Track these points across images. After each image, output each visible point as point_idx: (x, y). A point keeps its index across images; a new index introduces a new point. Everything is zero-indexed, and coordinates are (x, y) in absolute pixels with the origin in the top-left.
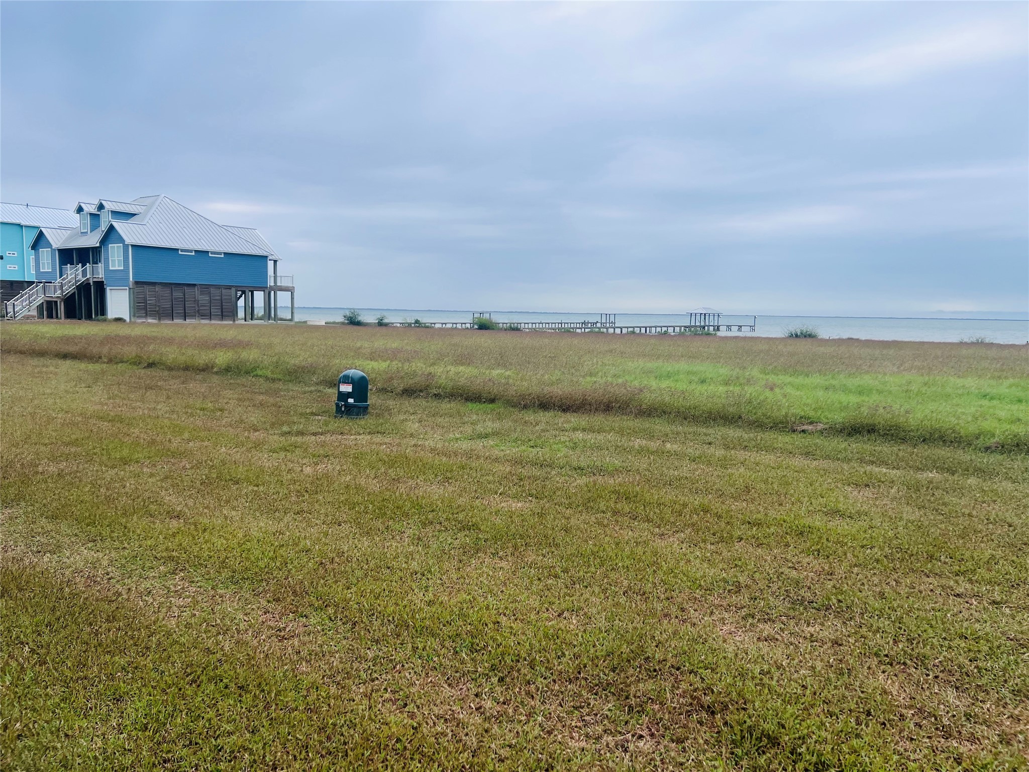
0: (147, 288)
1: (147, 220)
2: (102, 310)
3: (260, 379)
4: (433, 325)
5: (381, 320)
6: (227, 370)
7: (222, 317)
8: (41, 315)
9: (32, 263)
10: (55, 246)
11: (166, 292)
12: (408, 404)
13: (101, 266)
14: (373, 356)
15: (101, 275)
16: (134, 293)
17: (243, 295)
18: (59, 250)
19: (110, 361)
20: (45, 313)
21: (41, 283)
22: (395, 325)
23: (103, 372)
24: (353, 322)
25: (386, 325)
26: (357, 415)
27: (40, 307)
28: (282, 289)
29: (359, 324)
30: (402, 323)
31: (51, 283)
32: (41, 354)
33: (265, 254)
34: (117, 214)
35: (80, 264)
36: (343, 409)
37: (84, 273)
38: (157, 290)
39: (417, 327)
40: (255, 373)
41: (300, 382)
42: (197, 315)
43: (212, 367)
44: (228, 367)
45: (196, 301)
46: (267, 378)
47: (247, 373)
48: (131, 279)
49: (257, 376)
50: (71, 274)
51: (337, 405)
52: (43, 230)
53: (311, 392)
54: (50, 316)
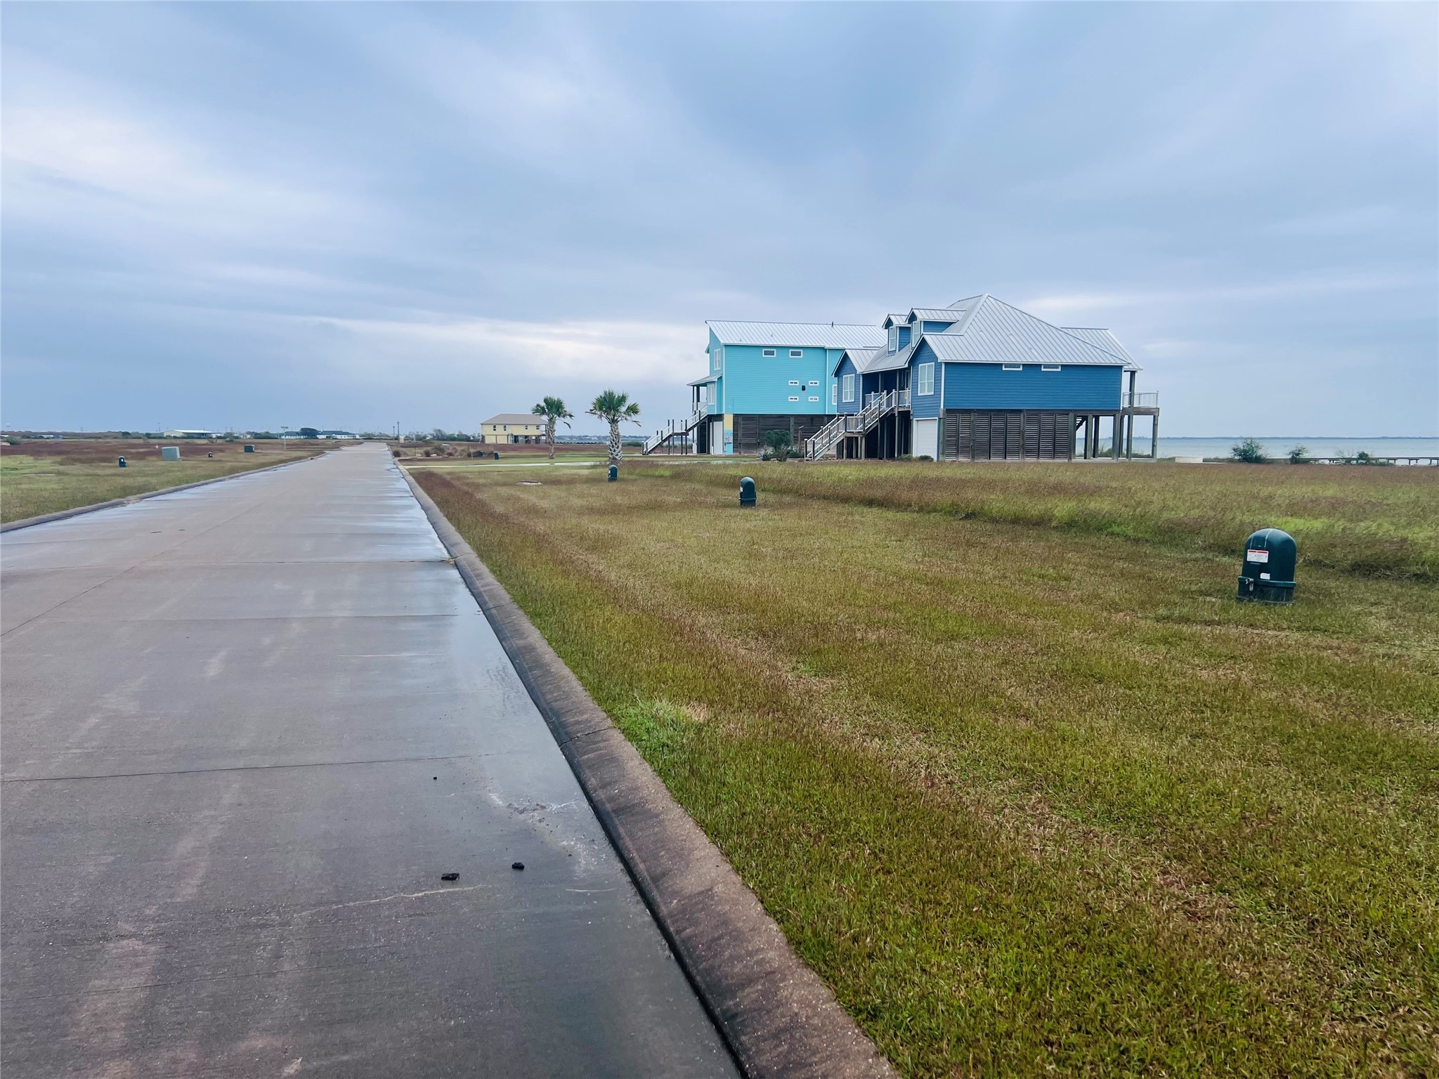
0: (961, 417)
1: (965, 328)
2: (907, 446)
3: (1117, 539)
4: (1391, 461)
5: (1298, 454)
6: (1069, 525)
7: (1054, 453)
8: (840, 454)
9: (834, 393)
10: (859, 371)
11: (983, 422)
12: (1365, 588)
13: (908, 392)
14: (1294, 509)
15: (907, 403)
16: (944, 423)
17: (1084, 423)
18: (863, 375)
19: (921, 510)
20: (845, 451)
21: (843, 416)
22: (1320, 461)
23: (914, 524)
24: (1248, 457)
25: (1306, 461)
26: (1276, 599)
27: (840, 445)
28: (1141, 412)
29: (1259, 460)
30: (1333, 460)
31: (853, 415)
32: (845, 499)
33: (1119, 363)
34: (930, 325)
35: (885, 391)
36: (1251, 589)
37: (889, 403)
38: (972, 419)
39: (1362, 464)
40: (1110, 530)
41: (1177, 545)
42: (1021, 451)
43: (1050, 520)
44: (1072, 521)
45: (1021, 433)
46: (1127, 538)
47: (1099, 529)
48: (942, 407)
49: (1112, 534)
50: (875, 404)
51: (1242, 582)
52: (848, 352)
53: (1196, 560)
54: (850, 456)
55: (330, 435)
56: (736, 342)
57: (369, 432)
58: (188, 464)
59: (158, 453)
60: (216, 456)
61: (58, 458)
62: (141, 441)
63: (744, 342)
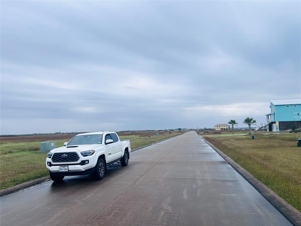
55: (184, 129)
56: (278, 104)
57: (191, 128)
58: (160, 136)
59: (155, 134)
60: (164, 135)
61: (139, 136)
62: (151, 132)
63: (280, 104)
